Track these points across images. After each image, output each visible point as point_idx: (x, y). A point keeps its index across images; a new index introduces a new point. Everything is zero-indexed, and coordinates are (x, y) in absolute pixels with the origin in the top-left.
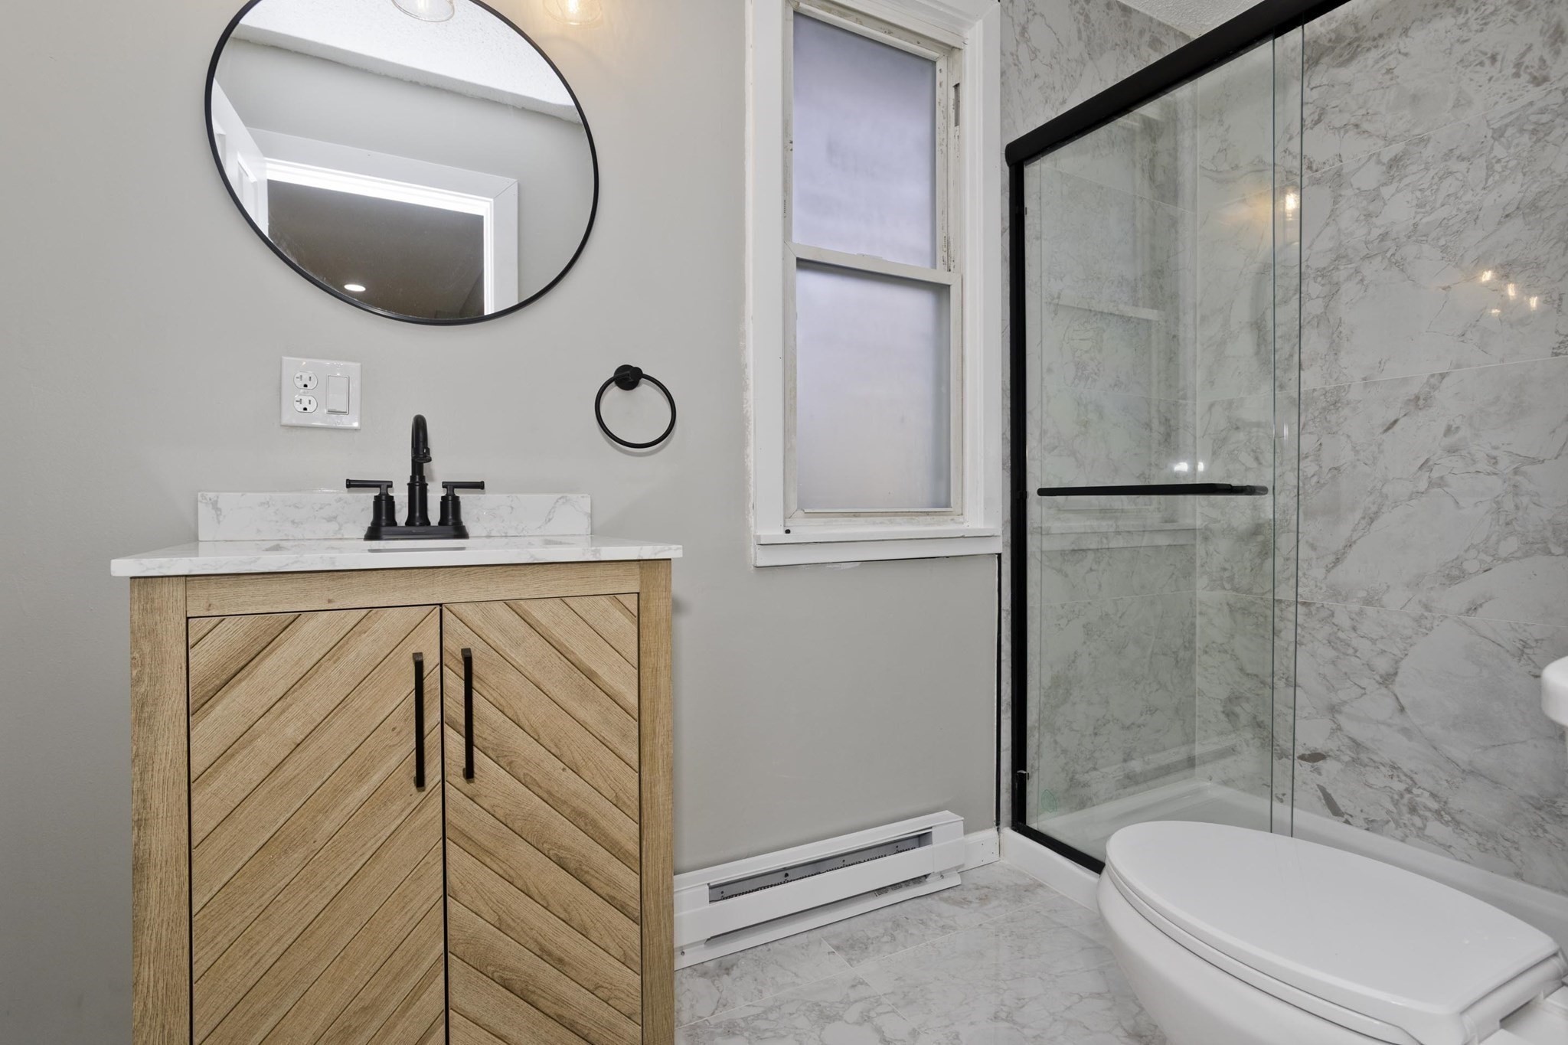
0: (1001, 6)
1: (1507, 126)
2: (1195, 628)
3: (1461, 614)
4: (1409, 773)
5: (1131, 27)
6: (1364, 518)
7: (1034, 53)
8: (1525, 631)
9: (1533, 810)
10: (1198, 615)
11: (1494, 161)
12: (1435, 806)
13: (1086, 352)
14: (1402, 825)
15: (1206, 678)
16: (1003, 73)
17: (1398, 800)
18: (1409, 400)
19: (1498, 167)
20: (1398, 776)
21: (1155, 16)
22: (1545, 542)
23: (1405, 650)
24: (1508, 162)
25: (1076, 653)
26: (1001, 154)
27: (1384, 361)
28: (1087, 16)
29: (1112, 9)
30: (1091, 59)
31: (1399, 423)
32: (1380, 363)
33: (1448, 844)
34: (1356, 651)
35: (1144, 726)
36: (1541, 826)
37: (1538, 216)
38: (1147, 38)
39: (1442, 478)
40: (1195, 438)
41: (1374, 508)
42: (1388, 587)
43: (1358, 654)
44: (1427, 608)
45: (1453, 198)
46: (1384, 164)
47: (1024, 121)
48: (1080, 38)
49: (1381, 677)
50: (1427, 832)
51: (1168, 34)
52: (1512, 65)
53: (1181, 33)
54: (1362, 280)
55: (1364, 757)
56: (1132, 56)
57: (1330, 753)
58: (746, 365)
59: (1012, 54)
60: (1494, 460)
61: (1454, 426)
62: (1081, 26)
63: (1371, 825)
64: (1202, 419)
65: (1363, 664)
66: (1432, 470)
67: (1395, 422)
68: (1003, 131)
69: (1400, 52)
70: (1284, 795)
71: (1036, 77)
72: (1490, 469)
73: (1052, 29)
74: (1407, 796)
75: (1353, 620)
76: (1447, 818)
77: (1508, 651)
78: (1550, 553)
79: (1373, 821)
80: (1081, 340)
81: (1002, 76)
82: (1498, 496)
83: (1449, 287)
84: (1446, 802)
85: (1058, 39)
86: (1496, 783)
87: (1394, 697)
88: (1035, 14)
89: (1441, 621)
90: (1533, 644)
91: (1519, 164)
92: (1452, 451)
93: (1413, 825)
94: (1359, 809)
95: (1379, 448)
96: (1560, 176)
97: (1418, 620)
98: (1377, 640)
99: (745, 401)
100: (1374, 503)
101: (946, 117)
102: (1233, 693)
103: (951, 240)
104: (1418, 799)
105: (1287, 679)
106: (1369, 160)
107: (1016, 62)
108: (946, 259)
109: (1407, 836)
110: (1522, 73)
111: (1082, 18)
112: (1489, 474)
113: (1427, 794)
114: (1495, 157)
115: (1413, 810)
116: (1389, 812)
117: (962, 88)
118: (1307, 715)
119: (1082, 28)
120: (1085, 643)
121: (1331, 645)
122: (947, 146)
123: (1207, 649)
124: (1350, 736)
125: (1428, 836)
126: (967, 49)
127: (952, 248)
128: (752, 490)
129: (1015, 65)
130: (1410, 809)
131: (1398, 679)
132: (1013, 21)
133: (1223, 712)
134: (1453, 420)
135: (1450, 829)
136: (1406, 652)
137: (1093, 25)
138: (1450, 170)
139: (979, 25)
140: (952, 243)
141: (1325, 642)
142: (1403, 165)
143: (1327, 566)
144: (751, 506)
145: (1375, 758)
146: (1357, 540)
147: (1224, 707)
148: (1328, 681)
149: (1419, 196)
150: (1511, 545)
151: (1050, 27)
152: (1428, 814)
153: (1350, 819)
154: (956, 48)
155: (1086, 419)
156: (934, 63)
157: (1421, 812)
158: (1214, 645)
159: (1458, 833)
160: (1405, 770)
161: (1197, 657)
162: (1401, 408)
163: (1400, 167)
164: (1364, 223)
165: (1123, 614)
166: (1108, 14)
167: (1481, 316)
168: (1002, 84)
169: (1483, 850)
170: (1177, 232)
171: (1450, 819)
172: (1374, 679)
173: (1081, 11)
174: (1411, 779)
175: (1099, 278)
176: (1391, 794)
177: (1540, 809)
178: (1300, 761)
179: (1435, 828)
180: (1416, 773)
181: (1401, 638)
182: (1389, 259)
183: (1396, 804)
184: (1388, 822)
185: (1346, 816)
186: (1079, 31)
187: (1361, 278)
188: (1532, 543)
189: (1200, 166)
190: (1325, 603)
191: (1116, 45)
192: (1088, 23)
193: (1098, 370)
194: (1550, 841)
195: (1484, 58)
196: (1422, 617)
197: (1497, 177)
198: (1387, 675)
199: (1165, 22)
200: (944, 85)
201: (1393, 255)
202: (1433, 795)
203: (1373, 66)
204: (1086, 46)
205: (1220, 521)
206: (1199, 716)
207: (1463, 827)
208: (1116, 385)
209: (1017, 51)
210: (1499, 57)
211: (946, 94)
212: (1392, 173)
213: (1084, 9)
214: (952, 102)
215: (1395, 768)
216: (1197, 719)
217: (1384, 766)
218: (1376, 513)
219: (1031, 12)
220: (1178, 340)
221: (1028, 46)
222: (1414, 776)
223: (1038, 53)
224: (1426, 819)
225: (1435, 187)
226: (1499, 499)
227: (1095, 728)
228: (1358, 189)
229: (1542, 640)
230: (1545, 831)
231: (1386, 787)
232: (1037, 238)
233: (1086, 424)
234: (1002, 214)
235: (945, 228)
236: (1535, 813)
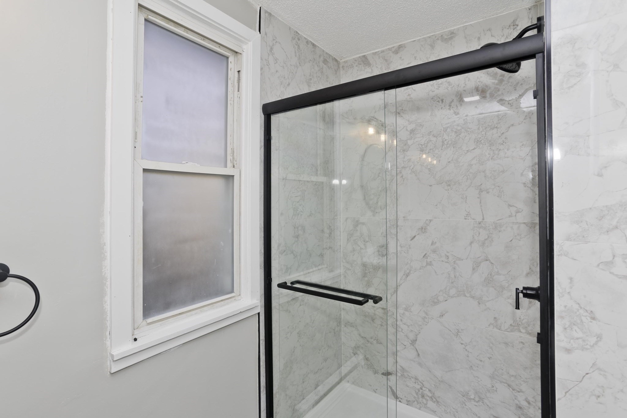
0: (261, 36)
1: (447, 127)
2: (341, 316)
3: (438, 317)
4: (421, 381)
5: (316, 53)
6: (404, 275)
7: (276, 60)
8: (458, 326)
9: (462, 396)
10: (342, 310)
11: (444, 140)
12: (430, 395)
13: (298, 202)
14: (419, 403)
15: (346, 337)
16: (261, 69)
17: (418, 392)
18: (419, 228)
19: (445, 142)
20: (418, 383)
21: (325, 50)
22: (464, 291)
23: (419, 331)
24: (449, 141)
25: (294, 347)
26: (260, 108)
27: (410, 211)
28: (299, 46)
29: (309, 44)
30: (300, 65)
31: (416, 237)
32: (409, 211)
33: (435, 411)
34: (402, 330)
35: (323, 368)
36: (464, 403)
37: (458, 164)
38: (322, 59)
39: (431, 262)
40: (340, 232)
41: (408, 271)
42: (413, 304)
43: (403, 331)
44: (426, 314)
45: (432, 151)
46: (408, 131)
47: (271, 93)
48: (296, 56)
49: (411, 341)
50: (428, 405)
51: (330, 58)
52: (448, 105)
53: (334, 58)
54: (402, 176)
55: (405, 374)
56: (316, 66)
57: (393, 372)
58: (105, 243)
59: (266, 60)
60: (448, 257)
61: (434, 241)
62: (296, 50)
63: (409, 403)
64: (343, 224)
65: (405, 336)
66: (427, 258)
67: (415, 237)
68: (262, 98)
69: (412, 89)
70: (376, 390)
71: (276, 72)
72: (446, 260)
73: (284, 50)
74: (421, 391)
75: (401, 317)
76: (434, 400)
77: (453, 333)
78: (466, 296)
79: (409, 401)
80: (296, 197)
81: (261, 70)
82: (449, 272)
83: (431, 185)
84: (434, 393)
85: (286, 55)
86: (450, 386)
87: (416, 350)
88: (277, 42)
89: (431, 320)
90: (461, 331)
91: (452, 143)
92: (434, 251)
93: (423, 402)
94: (404, 396)
95: (409, 247)
96: (464, 151)
97: (424, 318)
98: (409, 326)
99: (104, 267)
100: (408, 269)
101: (233, 86)
102: (357, 345)
103: (235, 150)
104: (424, 392)
105: (377, 340)
106: (403, 128)
107: (268, 64)
108: (232, 160)
109: (421, 407)
110: (451, 109)
111: (297, 47)
112: (446, 262)
113: (427, 390)
114: (444, 138)
115: (423, 396)
116: (414, 397)
117: (240, 73)
118: (384, 356)
119: (297, 51)
120: (298, 341)
121: (393, 327)
122: (233, 101)
123: (346, 325)
124: (401, 365)
125: (428, 407)
126: (244, 54)
127: (235, 154)
128: (108, 324)
129: (267, 65)
130: (422, 396)
131: (417, 342)
132: (266, 44)
133: (353, 353)
134: (434, 239)
135: (435, 404)
136: (420, 332)
137: (301, 50)
138: (431, 139)
139: (250, 44)
140: (235, 151)
141: (391, 325)
142: (415, 133)
143: (391, 293)
144: (108, 333)
145: (410, 375)
146: (402, 283)
147: (353, 350)
148: (392, 342)
149: (421, 147)
150: (453, 292)
151: (283, 49)
152: (428, 398)
153: (401, 400)
154: (239, 53)
155: (298, 234)
156: (227, 58)
157: (426, 398)
158: (349, 323)
159: (438, 406)
160: (420, 380)
161: (342, 328)
162: (417, 231)
163: (414, 134)
164: (402, 153)
165: (314, 321)
166: (307, 46)
167: (442, 199)
168: (261, 74)
169: (446, 413)
170: (333, 143)
171: (435, 400)
172: (409, 342)
173: (296, 44)
174: (422, 383)
175: (303, 166)
176: (415, 390)
177: (464, 396)
178: (382, 375)
179: (431, 404)
180: (424, 381)
181: (418, 326)
182: (411, 170)
183: (417, 394)
184: (414, 401)
185: (400, 399)
186: (295, 53)
187: (402, 175)
188: (460, 291)
189: (342, 115)
190: (391, 309)
191: (310, 60)
192: (299, 49)
193: (303, 210)
194: (467, 409)
195: (439, 100)
196: (425, 317)
197: (445, 146)
198: (413, 341)
199: (329, 53)
200: (233, 70)
201: (413, 168)
202: (430, 390)
203: (403, 92)
204: (298, 59)
205: (350, 270)
206: (344, 354)
207: (440, 404)
208: (310, 215)
209: (268, 58)
210: (444, 101)
211: (232, 74)
212: (411, 135)
213: (297, 43)
214: (236, 79)
215: (417, 379)
216: (342, 355)
217: (413, 378)
218: (408, 273)
219: (275, 41)
220: (334, 190)
221: (273, 57)
222: (423, 382)
223: (278, 61)
224: (427, 400)
225: (426, 145)
226: (449, 273)
227: (303, 380)
228: (400, 139)
229: (464, 329)
230: (466, 405)
231: (413, 387)
232: (277, 150)
233: (297, 237)
234: (260, 139)
235: (232, 144)
236: (462, 398)
